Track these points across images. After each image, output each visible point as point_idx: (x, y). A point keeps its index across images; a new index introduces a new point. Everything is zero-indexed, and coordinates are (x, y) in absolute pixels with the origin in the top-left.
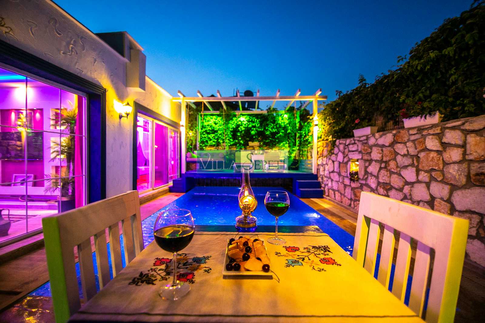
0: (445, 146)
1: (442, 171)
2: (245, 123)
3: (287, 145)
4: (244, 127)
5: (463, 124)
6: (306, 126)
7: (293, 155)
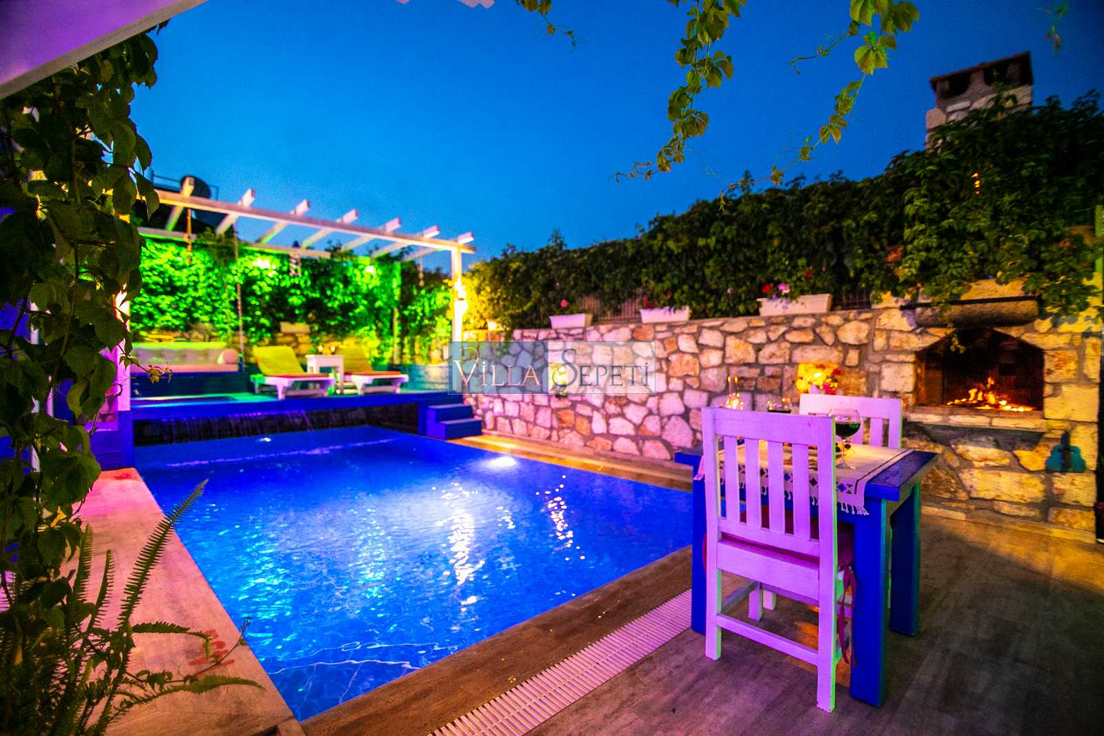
0: (702, 347)
1: (699, 377)
2: (271, 275)
3: (373, 333)
4: (269, 285)
5: (722, 325)
6: (423, 297)
7: (387, 355)
